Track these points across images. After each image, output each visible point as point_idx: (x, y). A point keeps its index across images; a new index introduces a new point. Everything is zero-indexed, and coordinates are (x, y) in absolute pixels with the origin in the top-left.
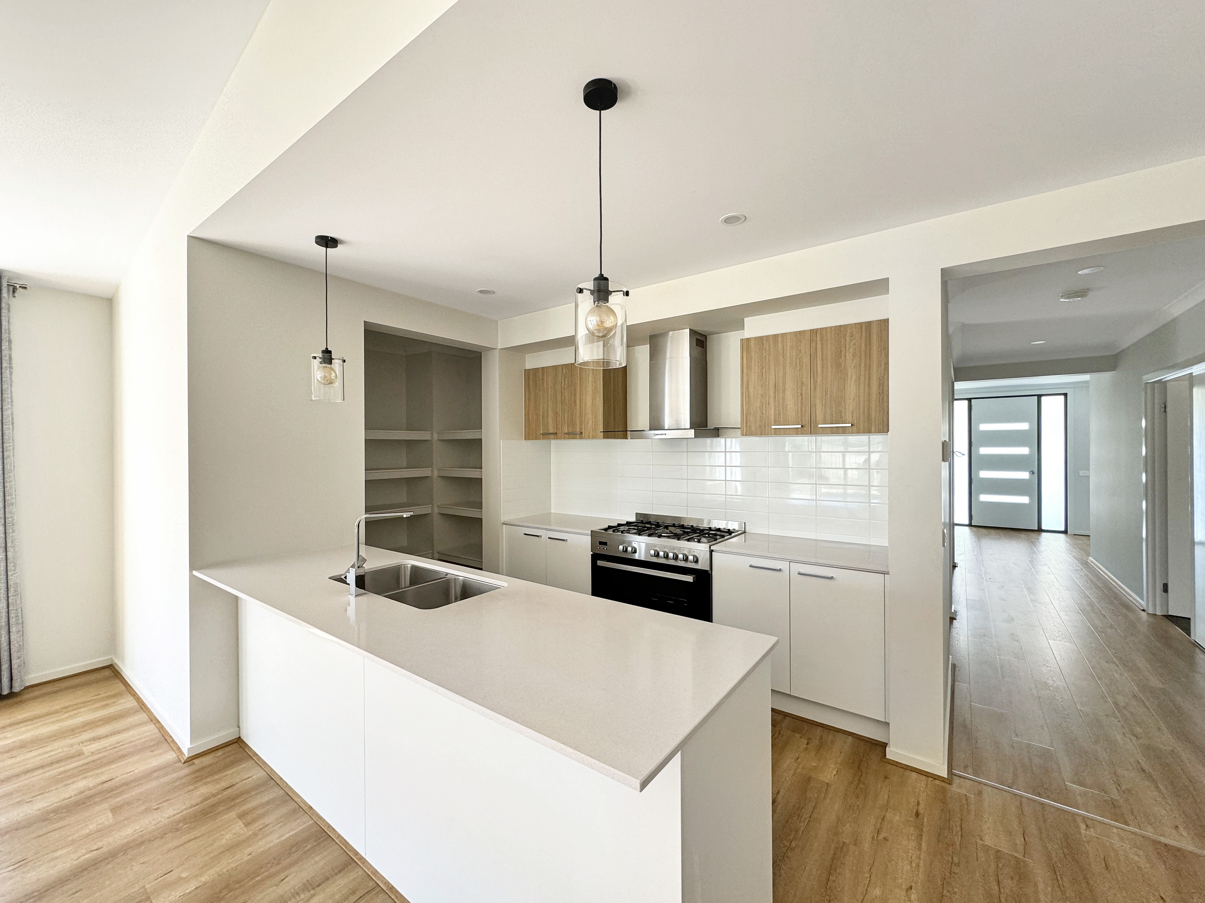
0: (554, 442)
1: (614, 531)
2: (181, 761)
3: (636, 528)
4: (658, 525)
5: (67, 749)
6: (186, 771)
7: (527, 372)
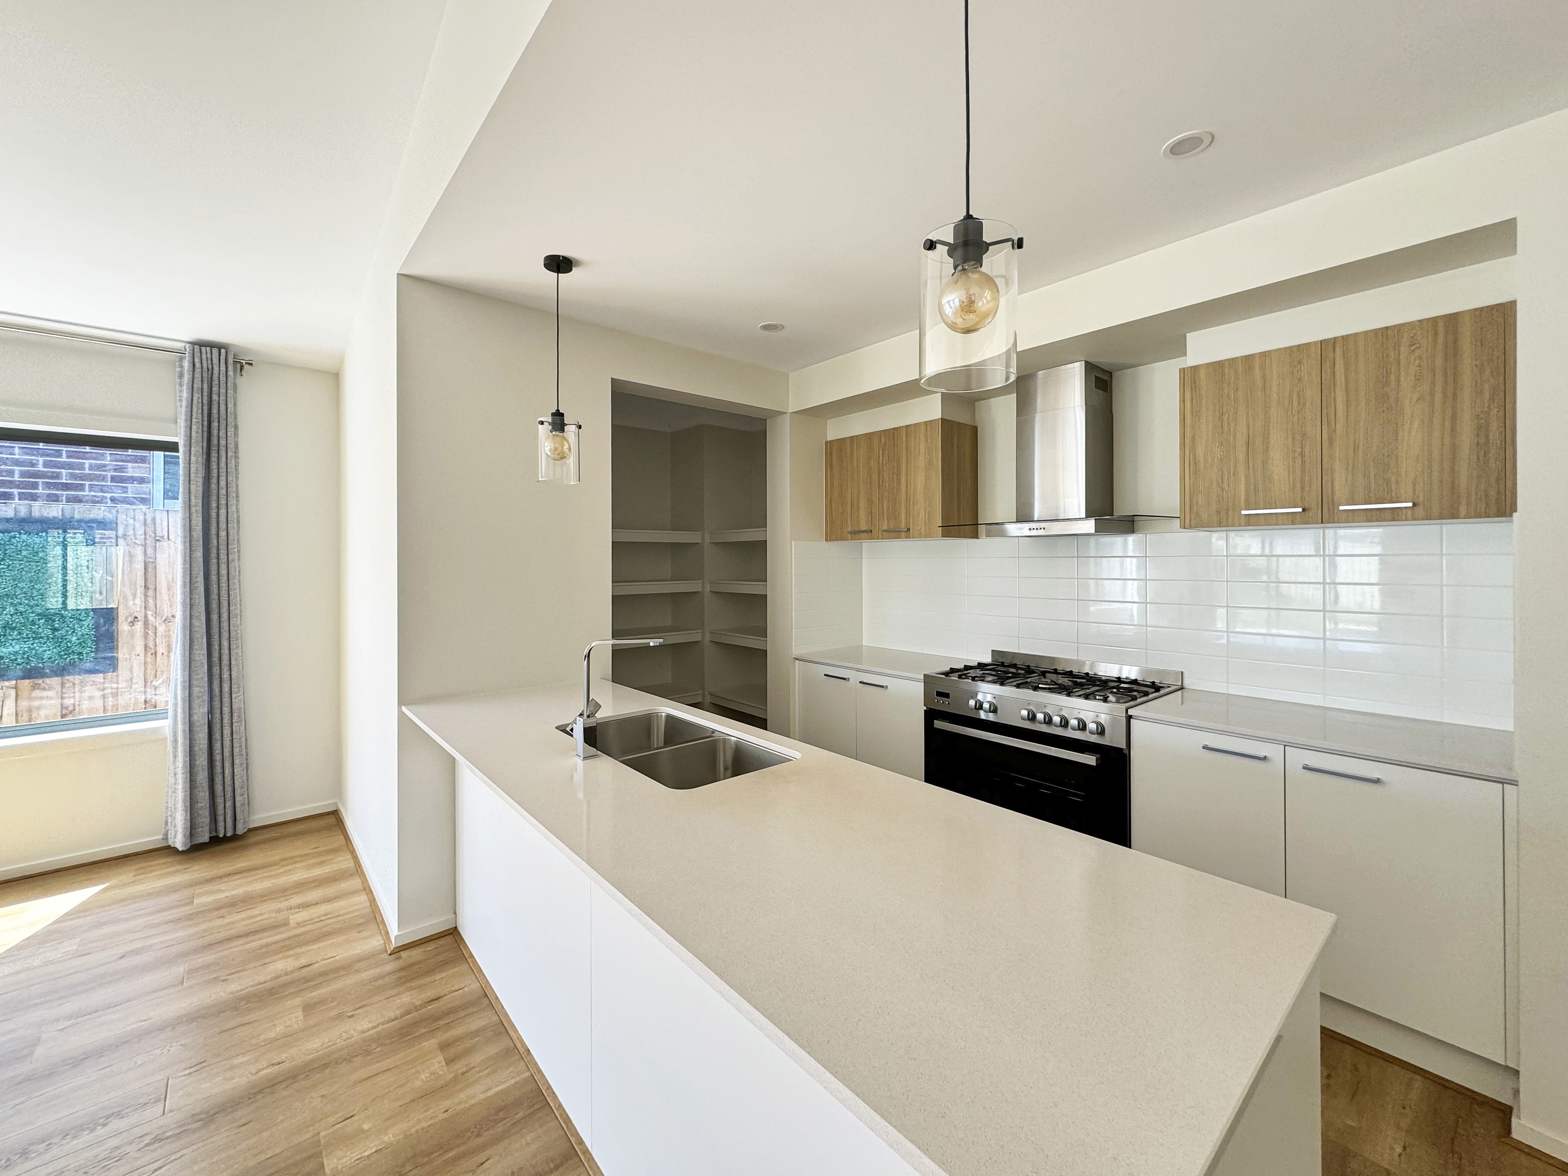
0: (867, 545)
1: (960, 677)
2: (387, 951)
3: (994, 673)
4: (1029, 671)
5: (274, 915)
6: (390, 967)
7: (829, 444)
